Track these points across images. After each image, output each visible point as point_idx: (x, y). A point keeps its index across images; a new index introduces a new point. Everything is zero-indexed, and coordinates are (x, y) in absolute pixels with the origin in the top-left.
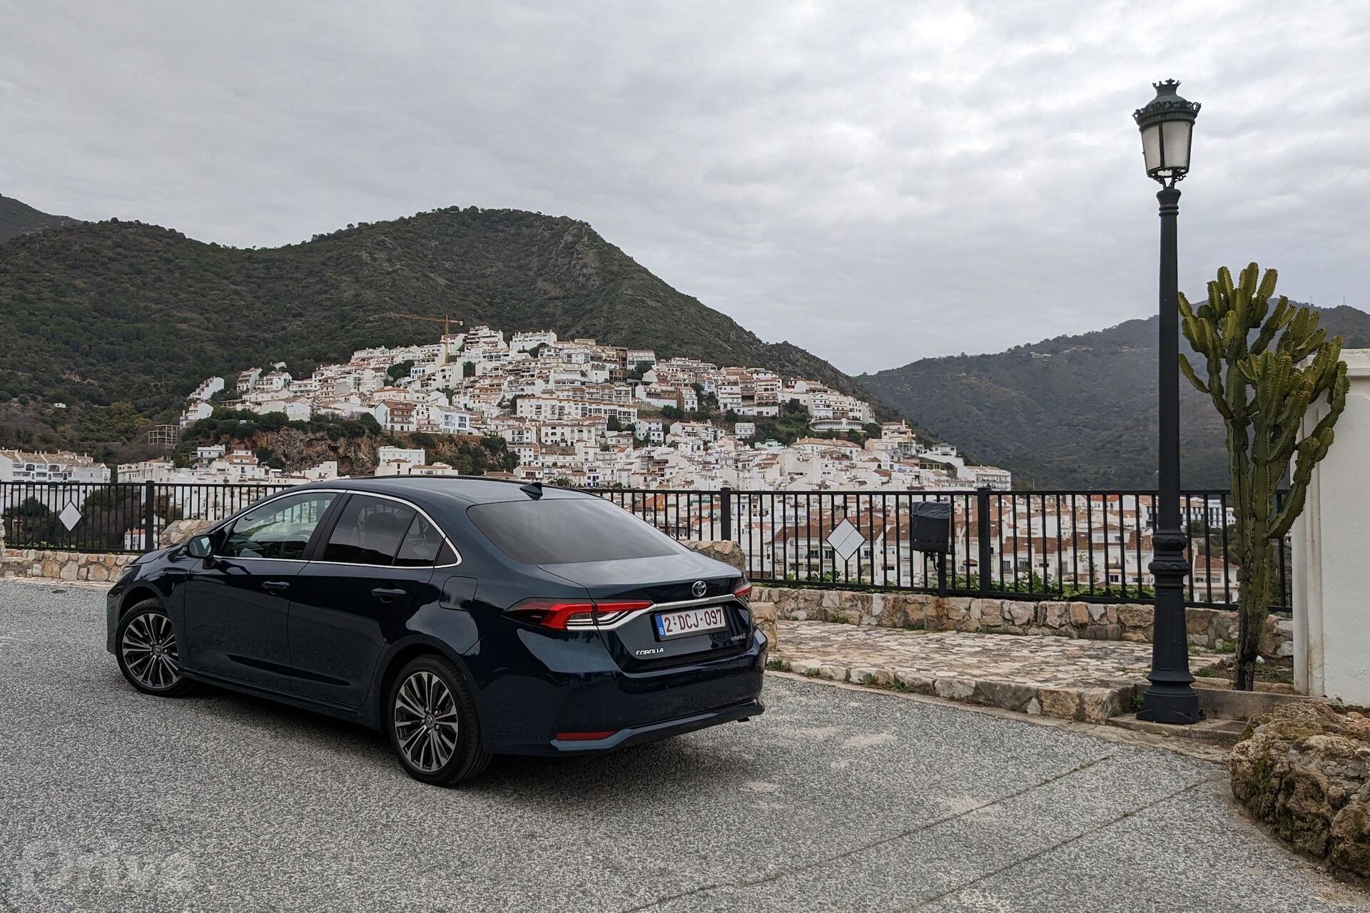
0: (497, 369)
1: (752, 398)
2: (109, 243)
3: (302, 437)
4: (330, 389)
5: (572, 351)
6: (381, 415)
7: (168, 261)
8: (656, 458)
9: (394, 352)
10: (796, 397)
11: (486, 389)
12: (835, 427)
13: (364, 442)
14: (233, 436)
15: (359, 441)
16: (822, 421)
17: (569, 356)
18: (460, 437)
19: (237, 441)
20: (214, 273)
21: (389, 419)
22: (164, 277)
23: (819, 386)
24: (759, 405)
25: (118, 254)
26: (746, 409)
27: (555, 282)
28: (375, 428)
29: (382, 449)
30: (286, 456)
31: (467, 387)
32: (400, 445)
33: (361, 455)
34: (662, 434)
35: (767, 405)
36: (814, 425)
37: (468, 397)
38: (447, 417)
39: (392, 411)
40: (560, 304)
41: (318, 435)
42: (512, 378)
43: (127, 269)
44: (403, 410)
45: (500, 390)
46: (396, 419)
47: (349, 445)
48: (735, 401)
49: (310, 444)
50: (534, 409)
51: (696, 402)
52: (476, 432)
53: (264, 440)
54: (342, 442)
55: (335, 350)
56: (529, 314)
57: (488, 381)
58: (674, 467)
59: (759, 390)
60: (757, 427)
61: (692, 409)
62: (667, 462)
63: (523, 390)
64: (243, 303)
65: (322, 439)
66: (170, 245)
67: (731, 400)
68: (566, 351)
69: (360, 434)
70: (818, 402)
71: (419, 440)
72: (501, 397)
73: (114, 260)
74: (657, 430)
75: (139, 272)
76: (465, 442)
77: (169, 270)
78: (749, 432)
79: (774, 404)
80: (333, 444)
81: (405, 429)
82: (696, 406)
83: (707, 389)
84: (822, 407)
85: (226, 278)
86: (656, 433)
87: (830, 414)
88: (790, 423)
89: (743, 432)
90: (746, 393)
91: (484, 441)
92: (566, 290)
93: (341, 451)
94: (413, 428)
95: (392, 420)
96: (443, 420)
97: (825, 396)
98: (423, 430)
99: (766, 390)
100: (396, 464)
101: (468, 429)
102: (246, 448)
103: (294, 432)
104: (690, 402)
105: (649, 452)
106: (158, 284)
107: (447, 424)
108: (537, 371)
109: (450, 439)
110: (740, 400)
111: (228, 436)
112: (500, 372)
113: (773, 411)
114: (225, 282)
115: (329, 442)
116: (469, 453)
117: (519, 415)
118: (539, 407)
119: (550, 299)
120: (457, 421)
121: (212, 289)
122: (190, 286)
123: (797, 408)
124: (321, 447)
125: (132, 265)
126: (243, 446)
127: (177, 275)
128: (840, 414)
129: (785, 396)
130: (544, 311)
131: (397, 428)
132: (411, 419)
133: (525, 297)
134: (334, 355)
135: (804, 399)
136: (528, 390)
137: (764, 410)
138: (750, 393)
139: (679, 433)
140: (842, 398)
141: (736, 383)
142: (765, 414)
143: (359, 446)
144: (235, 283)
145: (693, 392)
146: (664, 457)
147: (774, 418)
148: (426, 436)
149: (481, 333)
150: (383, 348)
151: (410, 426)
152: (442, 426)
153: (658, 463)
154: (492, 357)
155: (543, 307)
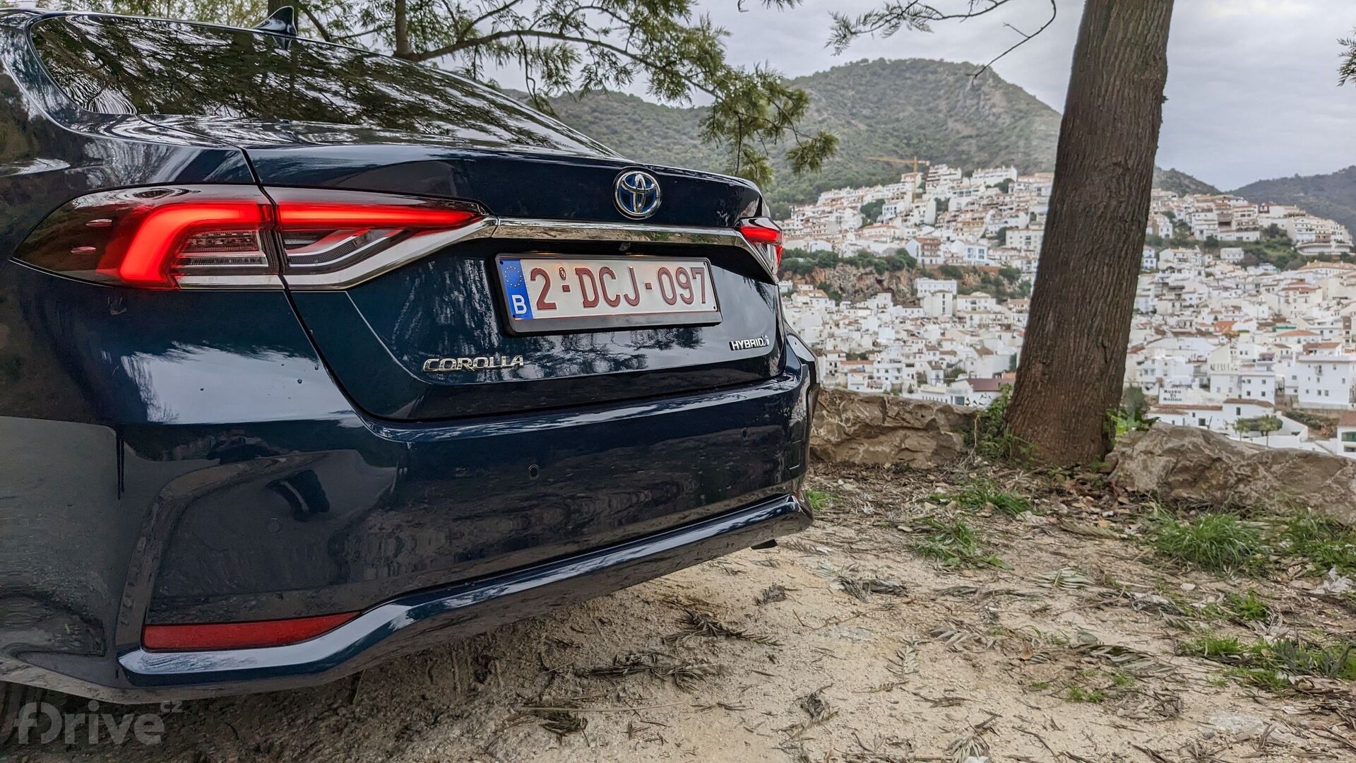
0: (973, 204)
1: (1228, 224)
2: (586, 108)
3: (855, 272)
4: (822, 227)
5: (1041, 185)
6: (913, 249)
7: (636, 122)
8: (1171, 284)
9: (861, 192)
10: (1275, 222)
11: (969, 223)
12: (1326, 251)
13: (904, 274)
14: (795, 272)
15: (898, 274)
16: (1309, 244)
17: (1039, 189)
18: (981, 268)
19: (799, 277)
20: (674, 130)
21: (920, 253)
22: (635, 135)
23: (1295, 210)
24: (1239, 230)
25: (596, 118)
26: (1224, 235)
27: (965, 122)
28: (912, 263)
29: (918, 280)
30: (841, 289)
31: (949, 222)
32: (931, 276)
33: (901, 287)
34: (1155, 260)
35: (1246, 230)
36: (1301, 248)
37: (951, 231)
38: (969, 250)
39: (923, 246)
40: (973, 141)
41: (868, 270)
42: (992, 212)
43: (604, 130)
44: (931, 245)
45: (983, 223)
46: (926, 253)
47: (891, 278)
48: (1212, 227)
49: (860, 278)
50: (1023, 240)
51: (1171, 229)
52: (992, 263)
53: (823, 275)
54: (886, 276)
55: (802, 193)
56: (946, 153)
57: (969, 215)
58: (1194, 292)
59: (1236, 218)
60: (1246, 252)
61: (1167, 236)
62: (1182, 288)
63: (1006, 222)
64: (701, 155)
65: (871, 273)
66: (634, 107)
67: (1207, 227)
68: (1036, 185)
69: (900, 268)
70: (1299, 226)
71: (948, 272)
72: (983, 229)
73: (593, 123)
74: (1150, 257)
75: (615, 132)
76: (986, 273)
77: (638, 130)
78: (1237, 257)
79: (1255, 229)
80: (879, 278)
81: (934, 262)
82: (1170, 233)
83: (1181, 216)
84: (1304, 231)
85: (685, 134)
86: (1149, 260)
87: (1314, 238)
88: (1275, 247)
89: (1231, 257)
90: (1223, 220)
91: (1001, 272)
92: (978, 129)
93: (885, 284)
94: (940, 261)
95: (923, 255)
96: (966, 253)
97: (1306, 221)
98: (950, 263)
99: (1243, 216)
100: (941, 295)
101: (986, 260)
102: (806, 283)
103: (848, 268)
104: (1165, 229)
105: (1162, 279)
106: (632, 142)
107: (969, 256)
108: (1015, 205)
109: (975, 270)
110: (1217, 226)
111: (790, 273)
112: (976, 207)
113: (1253, 236)
114: (684, 137)
115: (876, 275)
116: (990, 282)
117: (1008, 245)
118: (1029, 238)
119: (963, 137)
120: (977, 254)
121: (674, 144)
122: (657, 142)
123: (1277, 233)
124: (870, 280)
125: (608, 127)
126: (804, 281)
127: (645, 133)
128: (1324, 240)
129: (1265, 222)
130: (960, 149)
131: (927, 261)
132: (939, 253)
133: (938, 137)
134: (801, 197)
135: (1282, 224)
136: (1012, 222)
137: (1244, 235)
138: (1227, 220)
139: (1171, 258)
140: (1321, 222)
141: (1210, 210)
142: (1245, 239)
143: (899, 278)
144: (692, 138)
145: (1167, 220)
146: (1180, 284)
147: (1257, 243)
148: (954, 268)
149: (941, 172)
150: (848, 188)
151: (938, 259)
152: (966, 259)
153: (1173, 289)
154: (962, 193)
155: (958, 145)
